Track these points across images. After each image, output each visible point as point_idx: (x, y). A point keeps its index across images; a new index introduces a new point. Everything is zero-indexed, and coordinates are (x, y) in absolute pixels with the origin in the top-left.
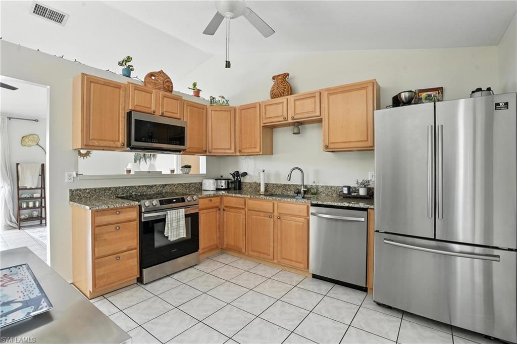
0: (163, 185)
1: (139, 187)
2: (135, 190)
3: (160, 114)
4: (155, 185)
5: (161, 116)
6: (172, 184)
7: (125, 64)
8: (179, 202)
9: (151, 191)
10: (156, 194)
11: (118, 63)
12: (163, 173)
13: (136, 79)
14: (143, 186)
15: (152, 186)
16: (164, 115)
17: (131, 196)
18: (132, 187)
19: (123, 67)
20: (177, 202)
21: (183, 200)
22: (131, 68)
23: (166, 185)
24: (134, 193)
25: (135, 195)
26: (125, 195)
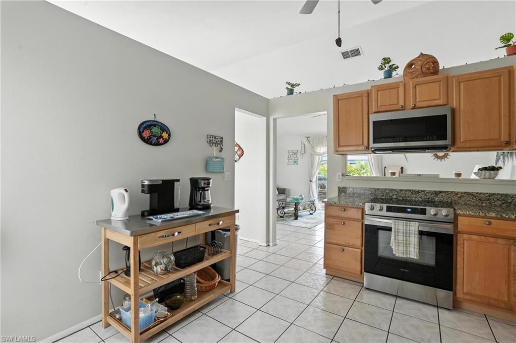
0: (435, 191)
1: (401, 190)
2: (396, 193)
3: (412, 107)
4: (424, 191)
5: (412, 109)
6: (452, 192)
7: (385, 67)
8: (416, 213)
9: (416, 197)
10: (425, 201)
11: (378, 69)
12: (440, 177)
13: (397, 76)
14: (406, 190)
15: (418, 192)
16: (417, 106)
17: (391, 199)
18: (393, 190)
19: (383, 71)
20: (412, 212)
21: (423, 212)
22: (394, 67)
23: (440, 192)
24: (395, 197)
25: (396, 198)
26: (384, 197)
